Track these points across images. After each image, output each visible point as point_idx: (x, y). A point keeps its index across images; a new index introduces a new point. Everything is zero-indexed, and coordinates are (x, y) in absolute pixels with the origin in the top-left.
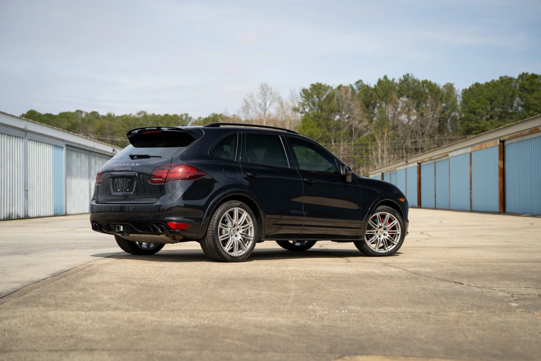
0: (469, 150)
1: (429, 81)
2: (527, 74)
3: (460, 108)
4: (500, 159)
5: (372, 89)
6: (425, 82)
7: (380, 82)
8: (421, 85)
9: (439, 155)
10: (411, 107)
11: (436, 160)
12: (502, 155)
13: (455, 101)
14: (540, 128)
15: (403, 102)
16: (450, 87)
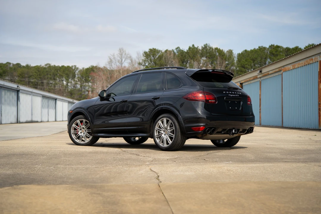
1: (219, 48)
2: (273, 45)
3: (236, 64)
5: (186, 52)
6: (216, 49)
7: (190, 48)
8: (214, 50)
10: (208, 63)
13: (233, 60)
14: (258, 77)
15: (203, 60)
16: (230, 52)
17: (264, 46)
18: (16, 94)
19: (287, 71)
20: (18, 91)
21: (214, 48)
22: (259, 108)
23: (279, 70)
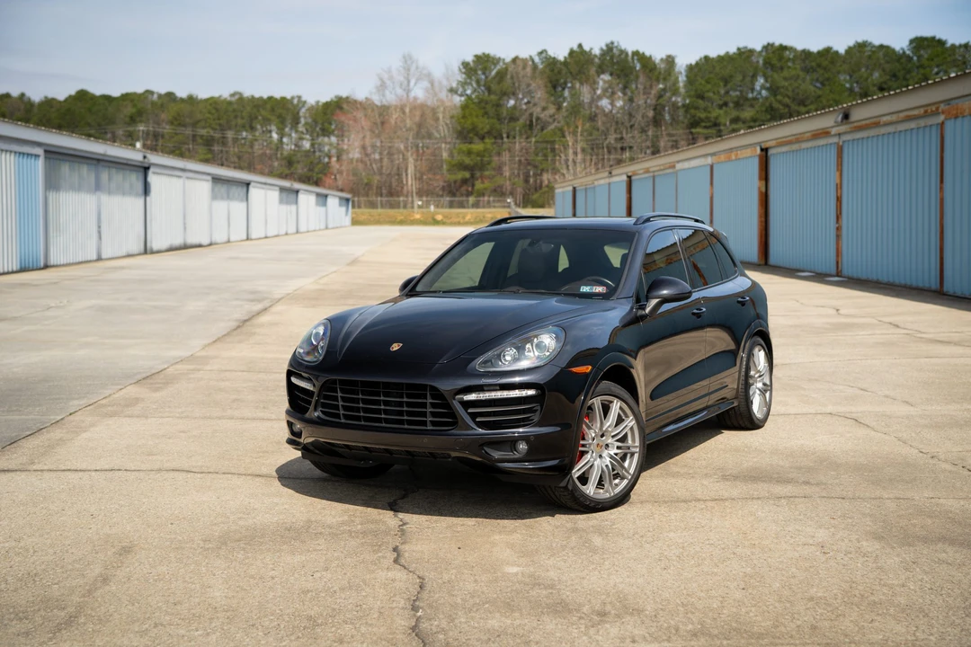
0: (709, 160)
1: (641, 52)
2: (772, 45)
3: (682, 90)
4: (760, 179)
5: (561, 63)
6: (636, 53)
7: (572, 52)
8: (630, 58)
9: (660, 165)
10: (616, 89)
11: (656, 174)
12: (764, 173)
13: (676, 81)
14: (834, 131)
15: (605, 82)
16: (670, 61)
17: (750, 46)
18: (141, 176)
19: (963, 117)
20: (146, 169)
21: (630, 54)
22: (833, 225)
23: (926, 112)
